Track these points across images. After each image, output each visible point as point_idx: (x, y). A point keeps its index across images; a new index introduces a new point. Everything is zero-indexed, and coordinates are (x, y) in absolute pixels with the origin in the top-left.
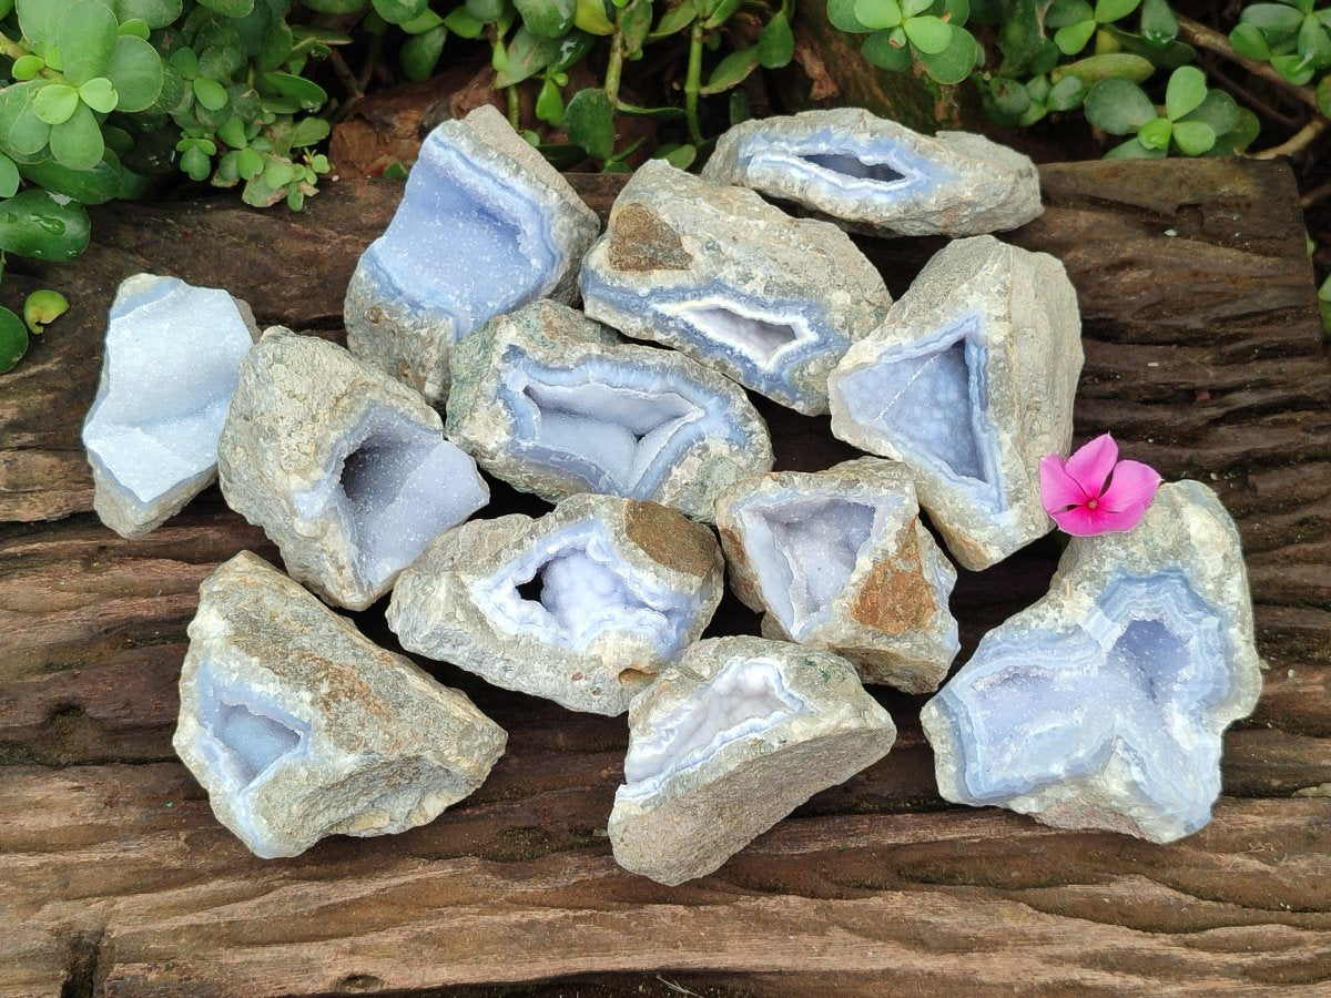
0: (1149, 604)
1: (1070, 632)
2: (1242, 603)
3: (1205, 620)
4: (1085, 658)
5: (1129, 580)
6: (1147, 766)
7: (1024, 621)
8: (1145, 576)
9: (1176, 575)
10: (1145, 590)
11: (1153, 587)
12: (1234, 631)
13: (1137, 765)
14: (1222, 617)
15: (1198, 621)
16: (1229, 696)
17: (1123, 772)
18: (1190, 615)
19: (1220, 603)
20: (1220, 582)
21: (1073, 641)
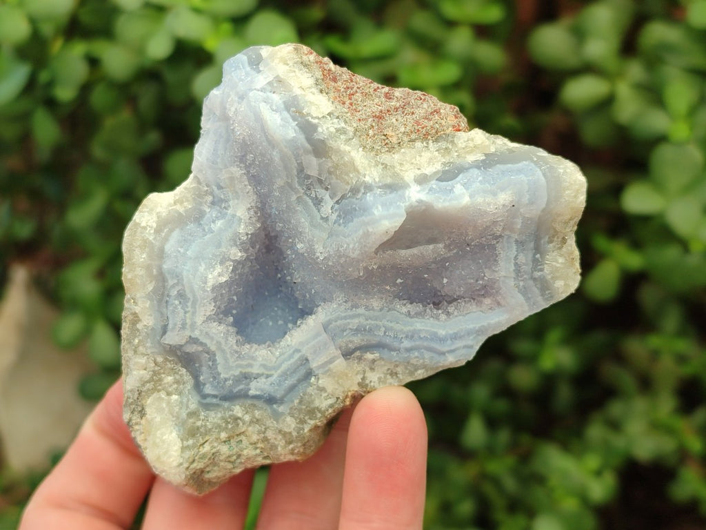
0: (250, 366)
1: (358, 353)
2: (130, 353)
3: (183, 342)
4: (345, 318)
5: (271, 400)
6: (295, 172)
7: (411, 373)
8: (249, 402)
9: (208, 400)
10: (253, 385)
11: (242, 387)
12: (148, 321)
13: (308, 177)
14: (159, 343)
15: (193, 341)
16: (171, 231)
17: (330, 173)
18: (200, 349)
19: (160, 359)
20: (155, 382)
21: (357, 340)
